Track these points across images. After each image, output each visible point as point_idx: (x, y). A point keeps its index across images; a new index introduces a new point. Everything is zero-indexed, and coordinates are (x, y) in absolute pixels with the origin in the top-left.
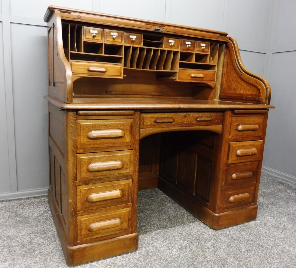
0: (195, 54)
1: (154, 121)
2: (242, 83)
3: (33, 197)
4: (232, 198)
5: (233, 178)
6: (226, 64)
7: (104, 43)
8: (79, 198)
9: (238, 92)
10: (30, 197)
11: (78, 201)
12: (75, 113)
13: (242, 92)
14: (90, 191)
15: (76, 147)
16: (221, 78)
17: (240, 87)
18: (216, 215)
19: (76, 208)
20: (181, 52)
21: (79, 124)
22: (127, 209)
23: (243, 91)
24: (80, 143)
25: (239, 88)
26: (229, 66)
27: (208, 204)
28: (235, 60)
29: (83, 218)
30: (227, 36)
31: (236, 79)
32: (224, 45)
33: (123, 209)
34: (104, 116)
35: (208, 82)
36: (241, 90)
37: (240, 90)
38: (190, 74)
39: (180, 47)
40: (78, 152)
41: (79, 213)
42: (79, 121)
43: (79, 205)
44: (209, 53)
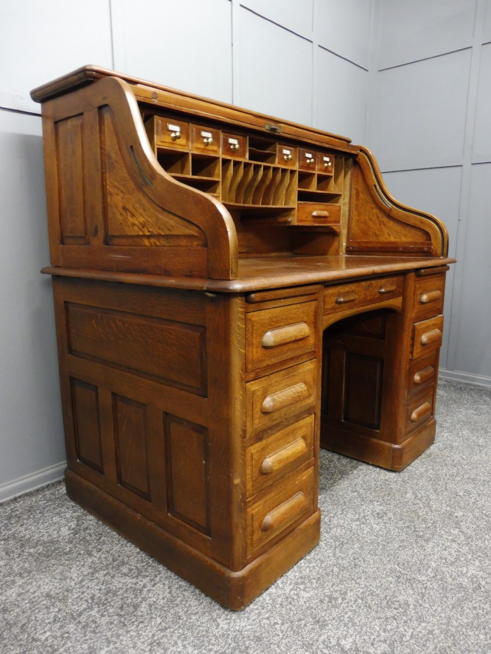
0: (316, 175)
1: (335, 300)
2: (391, 224)
3: (26, 495)
4: (414, 415)
5: (416, 382)
6: (354, 192)
7: (190, 152)
8: (249, 471)
9: (382, 239)
10: (20, 497)
11: (248, 477)
12: (244, 299)
13: (392, 239)
14: (264, 452)
15: (245, 370)
16: (347, 216)
17: (387, 230)
18: (397, 446)
19: (246, 492)
20: (299, 172)
21: (251, 320)
22: (309, 472)
23: (395, 238)
24: (252, 360)
25: (386, 233)
26: (361, 195)
27: (378, 431)
28: (375, 186)
29: (254, 509)
30: (351, 144)
31: (378, 217)
32: (351, 160)
33: (304, 473)
34: (282, 300)
35: (333, 224)
36: (389, 235)
37: (387, 236)
38: (312, 212)
39: (297, 164)
40: (248, 379)
41: (249, 501)
42: (250, 315)
43: (249, 485)
44: (333, 174)
